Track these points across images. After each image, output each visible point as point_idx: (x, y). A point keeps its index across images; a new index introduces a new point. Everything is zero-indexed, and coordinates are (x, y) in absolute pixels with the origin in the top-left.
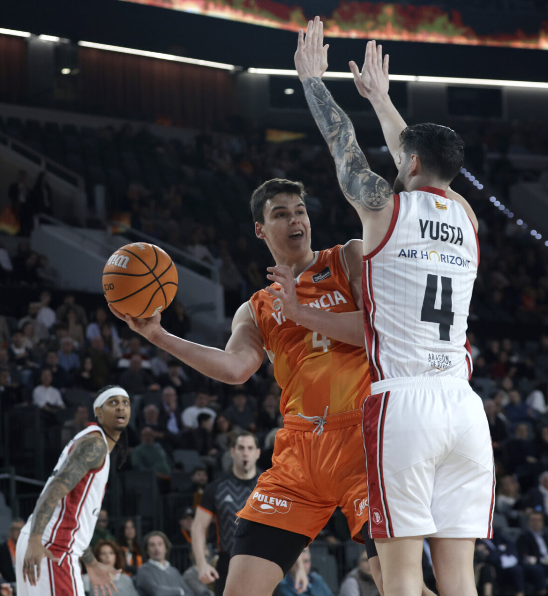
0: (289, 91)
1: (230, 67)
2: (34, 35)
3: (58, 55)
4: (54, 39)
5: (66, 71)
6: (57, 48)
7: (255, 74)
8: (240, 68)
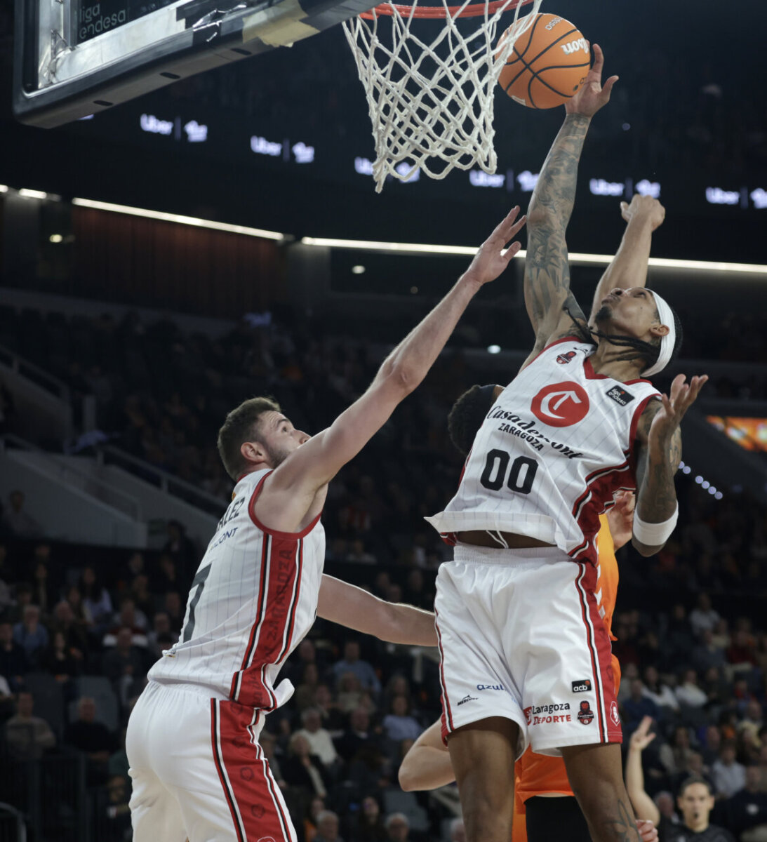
0: (359, 269)
1: (277, 236)
2: (12, 189)
3: (45, 217)
4: (39, 195)
5: (56, 238)
6: (43, 207)
7: (311, 246)
8: (291, 237)
